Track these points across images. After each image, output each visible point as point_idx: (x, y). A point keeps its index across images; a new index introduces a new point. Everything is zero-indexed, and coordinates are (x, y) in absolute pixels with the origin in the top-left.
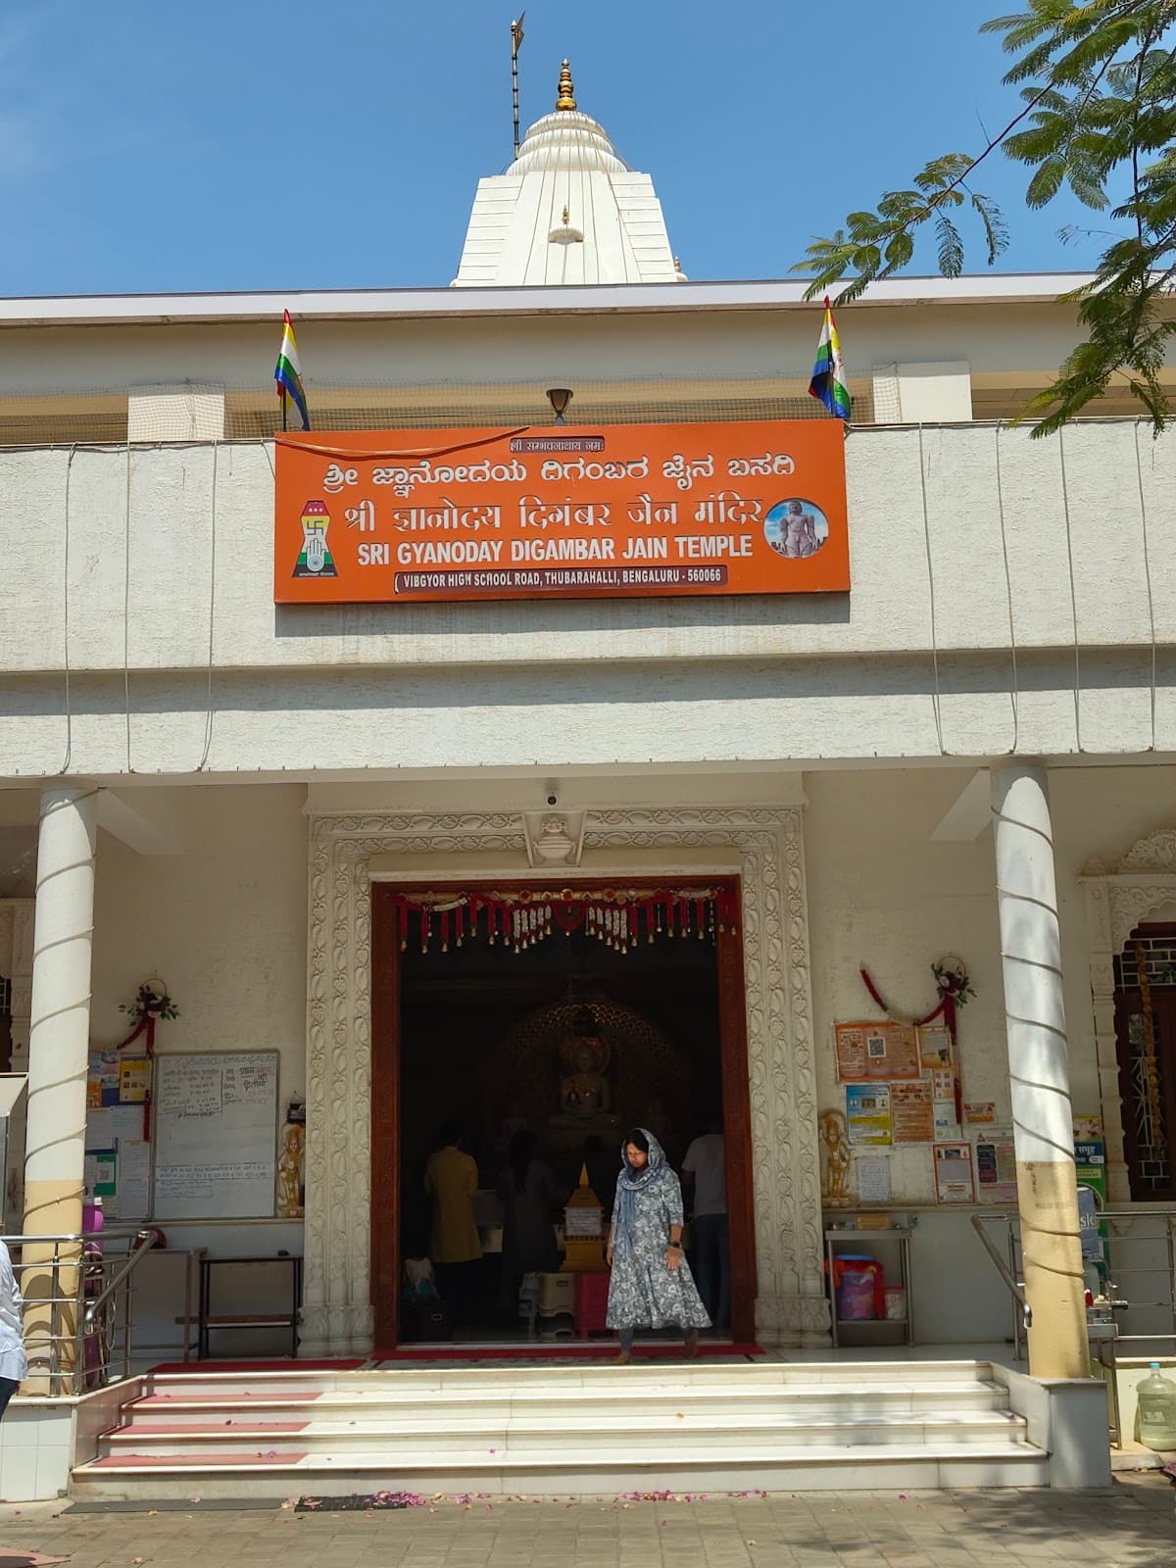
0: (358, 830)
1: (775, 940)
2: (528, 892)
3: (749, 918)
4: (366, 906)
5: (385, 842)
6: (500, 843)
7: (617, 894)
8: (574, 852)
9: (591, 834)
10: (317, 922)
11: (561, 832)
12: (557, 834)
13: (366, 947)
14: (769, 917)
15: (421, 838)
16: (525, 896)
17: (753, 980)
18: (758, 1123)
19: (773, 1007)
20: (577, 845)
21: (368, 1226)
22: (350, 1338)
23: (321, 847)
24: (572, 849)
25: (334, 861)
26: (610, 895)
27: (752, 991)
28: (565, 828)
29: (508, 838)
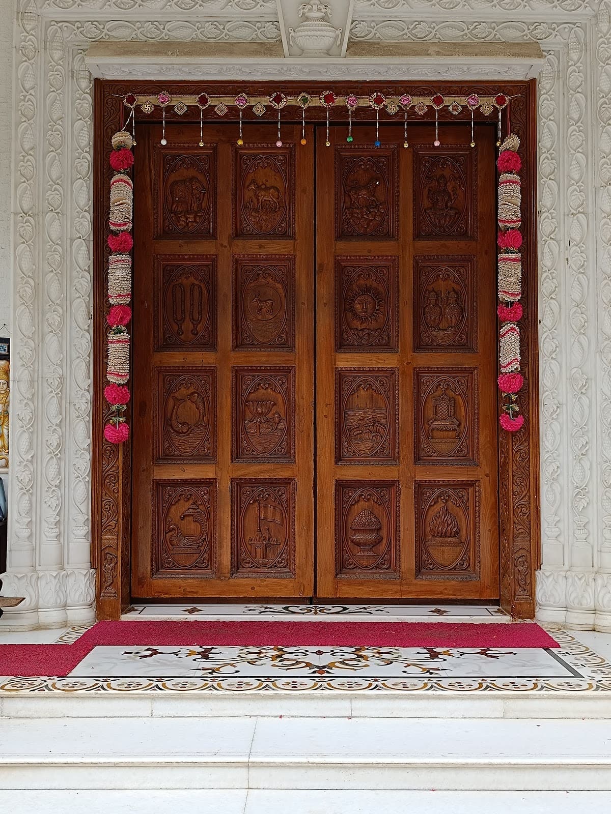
0: (74, 8)
1: (579, 155)
2: (283, 95)
3: (546, 130)
4: (87, 105)
5: (108, 26)
6: (248, 31)
7: (387, 101)
8: (339, 42)
9: (360, 22)
10: (24, 119)
11: (323, 19)
12: (318, 19)
13: (87, 155)
14: (573, 127)
15: (152, 22)
16: (278, 100)
17: (549, 205)
18: (548, 372)
19: (573, 236)
20: (343, 33)
21: (89, 479)
22: (65, 606)
23: (28, 27)
24: (336, 39)
25: (45, 49)
26: (378, 101)
27: (547, 217)
28: (329, 11)
29: (258, 25)
